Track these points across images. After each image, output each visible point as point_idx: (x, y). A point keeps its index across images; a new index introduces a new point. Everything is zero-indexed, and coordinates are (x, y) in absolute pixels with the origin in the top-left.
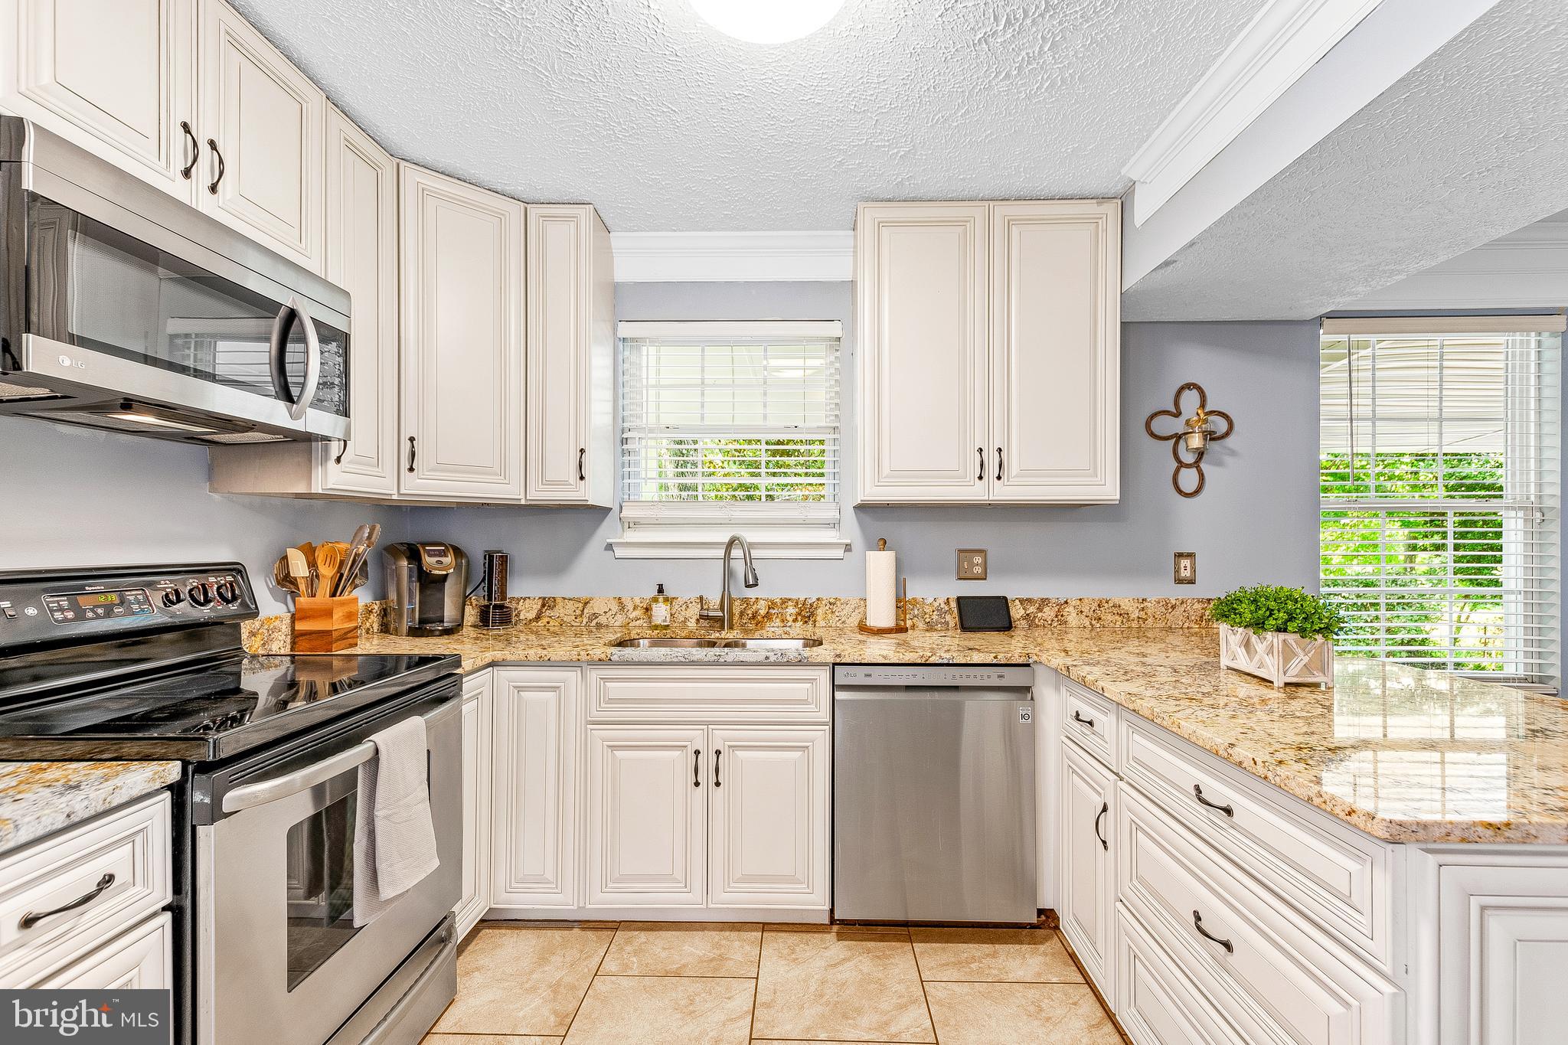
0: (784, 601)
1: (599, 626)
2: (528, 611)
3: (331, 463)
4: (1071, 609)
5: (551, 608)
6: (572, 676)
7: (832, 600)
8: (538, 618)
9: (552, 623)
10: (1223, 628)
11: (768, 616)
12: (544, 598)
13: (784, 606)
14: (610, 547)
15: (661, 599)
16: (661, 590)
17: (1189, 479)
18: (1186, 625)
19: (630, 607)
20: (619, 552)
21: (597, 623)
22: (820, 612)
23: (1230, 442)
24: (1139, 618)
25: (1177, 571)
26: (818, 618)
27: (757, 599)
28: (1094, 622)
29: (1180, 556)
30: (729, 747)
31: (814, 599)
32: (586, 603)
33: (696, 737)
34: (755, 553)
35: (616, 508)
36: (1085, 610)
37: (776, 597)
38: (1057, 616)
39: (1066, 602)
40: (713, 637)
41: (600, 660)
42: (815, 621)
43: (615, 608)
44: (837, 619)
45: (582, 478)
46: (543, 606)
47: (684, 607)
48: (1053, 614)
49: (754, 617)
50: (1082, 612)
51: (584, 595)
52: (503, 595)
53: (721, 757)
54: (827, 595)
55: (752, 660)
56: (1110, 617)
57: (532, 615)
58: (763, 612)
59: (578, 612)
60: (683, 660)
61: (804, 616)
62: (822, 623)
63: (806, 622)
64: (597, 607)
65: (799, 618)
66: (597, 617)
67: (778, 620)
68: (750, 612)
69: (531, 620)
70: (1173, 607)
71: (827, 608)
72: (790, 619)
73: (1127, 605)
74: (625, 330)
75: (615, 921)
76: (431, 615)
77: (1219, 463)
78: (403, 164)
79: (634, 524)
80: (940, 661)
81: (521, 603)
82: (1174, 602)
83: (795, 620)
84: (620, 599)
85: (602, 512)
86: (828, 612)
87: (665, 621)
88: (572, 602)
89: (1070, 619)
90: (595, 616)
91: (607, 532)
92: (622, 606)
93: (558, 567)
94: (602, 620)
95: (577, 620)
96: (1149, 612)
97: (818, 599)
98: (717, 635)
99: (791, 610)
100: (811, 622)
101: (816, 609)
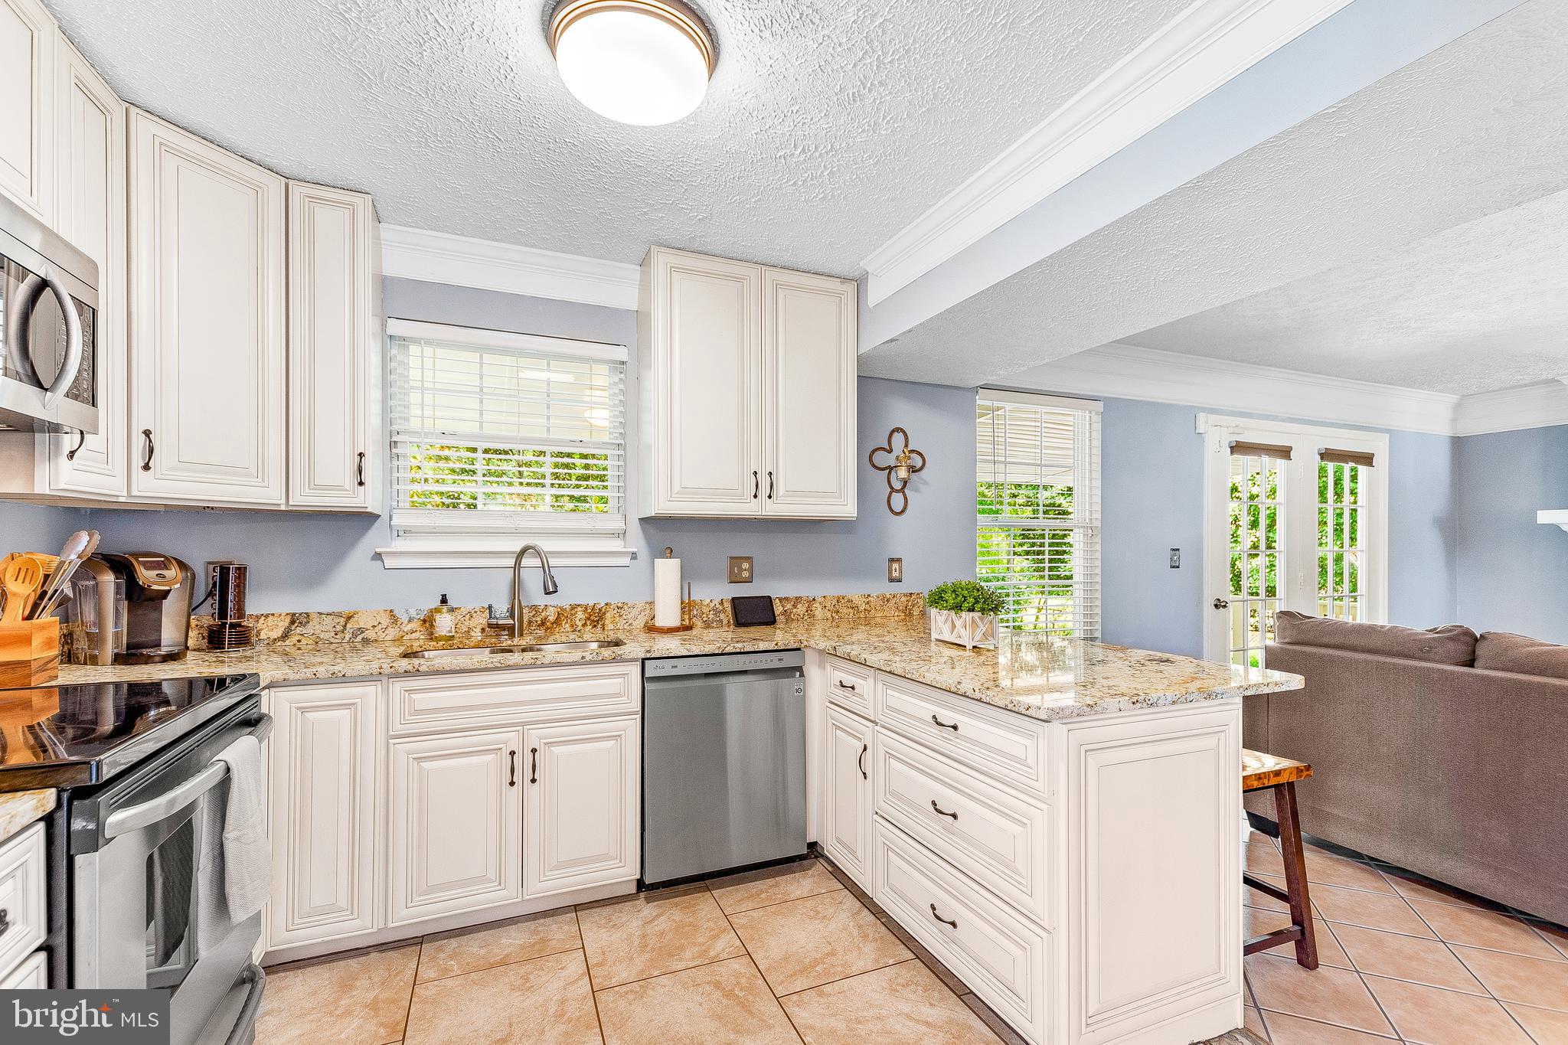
0: (573, 607)
1: (366, 641)
2: (269, 630)
4: (818, 605)
5: (303, 624)
6: (370, 691)
7: (620, 605)
8: (285, 636)
9: (304, 642)
10: (933, 611)
11: (557, 622)
12: (294, 614)
13: (573, 612)
14: (378, 556)
15: (445, 609)
16: (444, 600)
17: (897, 501)
18: (896, 614)
19: (404, 619)
20: (389, 562)
21: (363, 638)
22: (608, 615)
23: (923, 473)
24: (865, 609)
25: (890, 572)
26: (607, 622)
27: (546, 606)
28: (834, 615)
29: (892, 560)
30: (546, 744)
31: (603, 604)
32: (349, 618)
33: (511, 739)
34: (553, 562)
35: (386, 515)
36: (828, 605)
37: (564, 604)
38: (807, 611)
39: (814, 600)
40: (504, 644)
41: (406, 672)
42: (603, 625)
43: (385, 621)
44: (625, 621)
45: (361, 483)
46: (293, 622)
47: (468, 617)
48: (804, 609)
49: (543, 623)
50: (825, 607)
51: (346, 609)
52: (240, 612)
53: (537, 754)
54: (615, 601)
55: (568, 660)
56: (845, 610)
57: (277, 633)
58: (552, 618)
59: (339, 628)
60: (499, 665)
61: (593, 621)
62: (611, 626)
63: (595, 626)
64: (363, 621)
65: (588, 623)
66: (363, 632)
67: (567, 626)
68: (538, 619)
69: (275, 639)
70: (888, 600)
71: (615, 612)
72: (580, 624)
73: (859, 601)
74: (395, 327)
75: (417, 937)
76: (142, 639)
77: (917, 490)
78: (133, 110)
79: (406, 532)
80: (734, 651)
81: (262, 620)
82: (888, 596)
83: (584, 625)
84: (391, 611)
85: (369, 518)
86: (615, 616)
87: (450, 631)
88: (330, 617)
89: (817, 613)
90: (361, 630)
91: (373, 540)
92: (394, 619)
93: (314, 578)
94: (370, 634)
95: (337, 637)
96: (872, 605)
97: (606, 604)
98: (509, 642)
99: (580, 615)
100: (599, 626)
101: (605, 613)
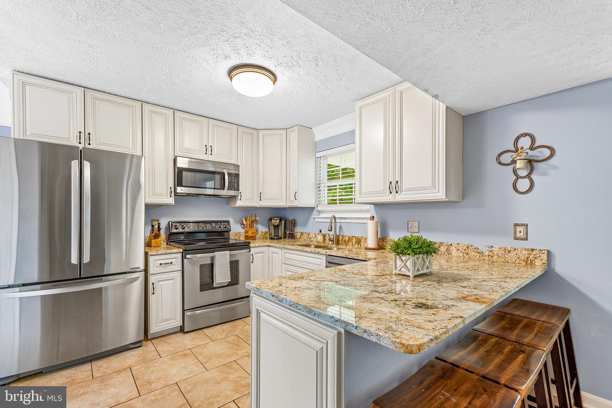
0: (353, 237)
1: (311, 241)
3: (239, 200)
4: (453, 248)
5: (303, 235)
8: (300, 238)
9: (302, 239)
11: (348, 241)
12: (302, 232)
13: (352, 239)
14: (314, 219)
15: (320, 234)
16: (321, 231)
17: (523, 185)
18: (517, 262)
20: (316, 220)
24: (489, 255)
25: (515, 233)
27: (346, 236)
28: (465, 255)
29: (516, 225)
31: (360, 237)
32: (309, 234)
35: (316, 207)
36: (461, 249)
37: (350, 235)
38: (447, 250)
39: (451, 245)
42: (361, 244)
43: (314, 236)
44: (367, 244)
45: (296, 200)
46: (301, 234)
48: (445, 249)
49: (345, 242)
50: (459, 250)
51: (309, 232)
52: (294, 231)
54: (364, 236)
56: (473, 253)
57: (299, 237)
58: (347, 240)
59: (307, 237)
61: (358, 243)
62: (363, 245)
63: (358, 245)
64: (311, 235)
65: (356, 243)
67: (351, 243)
68: (344, 240)
70: (509, 252)
72: (354, 243)
73: (482, 248)
74: (318, 155)
77: (544, 174)
78: (259, 131)
79: (323, 212)
80: (350, 257)
81: (297, 233)
82: (510, 249)
83: (355, 244)
84: (315, 233)
85: (311, 209)
87: (320, 240)
88: (306, 234)
89: (453, 252)
90: (311, 238)
91: (314, 214)
93: (305, 224)
94: (312, 239)
95: (307, 239)
96: (495, 253)
97: (362, 237)
99: (354, 240)
100: (359, 245)
101: (361, 240)
